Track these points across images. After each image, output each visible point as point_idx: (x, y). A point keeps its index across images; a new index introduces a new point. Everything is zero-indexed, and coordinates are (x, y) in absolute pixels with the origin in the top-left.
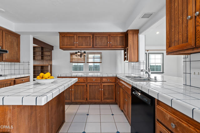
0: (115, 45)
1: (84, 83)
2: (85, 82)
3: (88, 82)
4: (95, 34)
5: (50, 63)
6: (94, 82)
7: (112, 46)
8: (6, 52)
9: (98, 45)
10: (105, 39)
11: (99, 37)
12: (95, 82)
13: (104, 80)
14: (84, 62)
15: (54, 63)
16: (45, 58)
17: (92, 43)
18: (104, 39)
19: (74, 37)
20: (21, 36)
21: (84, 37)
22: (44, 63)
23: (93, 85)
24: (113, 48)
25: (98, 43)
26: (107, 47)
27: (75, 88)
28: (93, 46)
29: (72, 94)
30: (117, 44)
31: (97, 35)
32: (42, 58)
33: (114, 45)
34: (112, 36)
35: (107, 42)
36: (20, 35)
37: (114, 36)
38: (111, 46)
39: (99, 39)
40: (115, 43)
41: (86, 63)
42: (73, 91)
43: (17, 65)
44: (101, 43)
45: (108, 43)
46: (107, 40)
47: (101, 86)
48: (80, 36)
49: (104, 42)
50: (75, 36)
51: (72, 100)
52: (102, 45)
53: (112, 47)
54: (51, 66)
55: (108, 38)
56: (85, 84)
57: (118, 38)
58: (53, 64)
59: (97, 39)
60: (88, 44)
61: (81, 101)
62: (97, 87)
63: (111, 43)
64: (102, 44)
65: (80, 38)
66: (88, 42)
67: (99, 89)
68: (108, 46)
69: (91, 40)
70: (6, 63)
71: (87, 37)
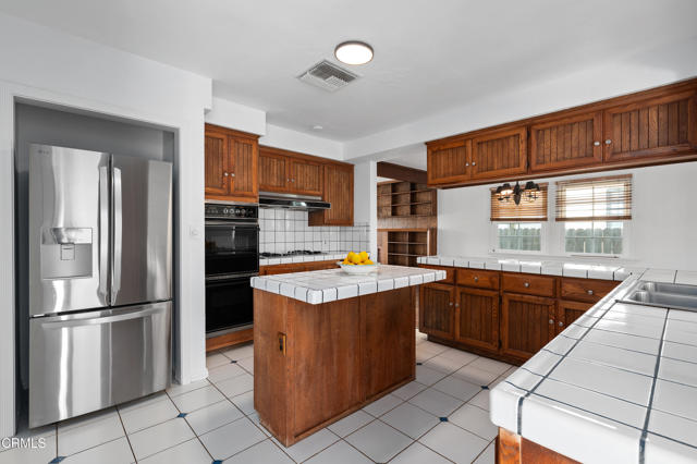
0: (634, 147)
1: (493, 290)
2: (496, 287)
3: (506, 288)
4: (536, 124)
5: (432, 226)
6: (526, 291)
7: (614, 154)
8: (328, 206)
9: (547, 159)
10: (582, 130)
11: (555, 131)
12: (532, 291)
13: (569, 289)
14: (545, 219)
15: (443, 223)
16: (420, 209)
17: (525, 157)
18: (575, 134)
19: (465, 146)
20: (355, 168)
21: (498, 140)
22: (418, 225)
23: (522, 302)
24: (624, 160)
25: (547, 152)
26: (590, 160)
27: (464, 300)
28: (529, 165)
29: (454, 318)
30: (644, 143)
31: (543, 123)
32: (413, 212)
33: (625, 149)
34: (614, 115)
35: (589, 140)
36: (353, 166)
37: (628, 108)
38: (608, 156)
39: (554, 138)
40: (634, 137)
41: (551, 223)
42: (459, 310)
43: (349, 233)
44: (560, 150)
45: (593, 144)
46: (589, 134)
47: (556, 309)
48: (485, 139)
49: (574, 144)
50: (469, 144)
51: (454, 333)
52: (564, 158)
53: (616, 157)
54: (434, 231)
55: (597, 124)
56: (496, 293)
57: (653, 114)
58: (439, 227)
59: (547, 137)
60: (512, 163)
61: (482, 344)
62: (538, 311)
63: (608, 142)
64: (567, 154)
65: (484, 146)
66: (512, 154)
67: (548, 319)
68: (598, 157)
69: (523, 146)
70: (332, 228)
71: (507, 138)
